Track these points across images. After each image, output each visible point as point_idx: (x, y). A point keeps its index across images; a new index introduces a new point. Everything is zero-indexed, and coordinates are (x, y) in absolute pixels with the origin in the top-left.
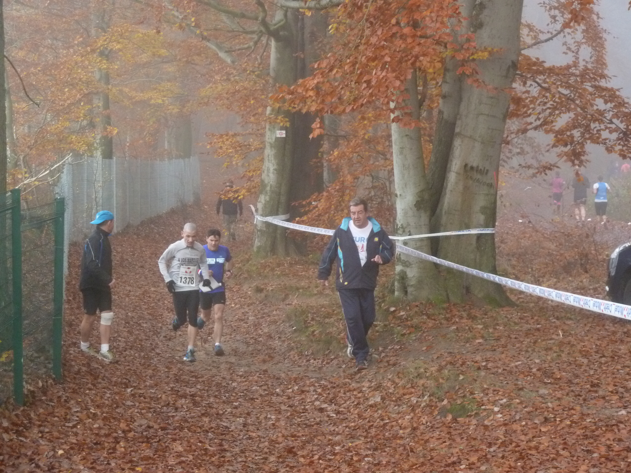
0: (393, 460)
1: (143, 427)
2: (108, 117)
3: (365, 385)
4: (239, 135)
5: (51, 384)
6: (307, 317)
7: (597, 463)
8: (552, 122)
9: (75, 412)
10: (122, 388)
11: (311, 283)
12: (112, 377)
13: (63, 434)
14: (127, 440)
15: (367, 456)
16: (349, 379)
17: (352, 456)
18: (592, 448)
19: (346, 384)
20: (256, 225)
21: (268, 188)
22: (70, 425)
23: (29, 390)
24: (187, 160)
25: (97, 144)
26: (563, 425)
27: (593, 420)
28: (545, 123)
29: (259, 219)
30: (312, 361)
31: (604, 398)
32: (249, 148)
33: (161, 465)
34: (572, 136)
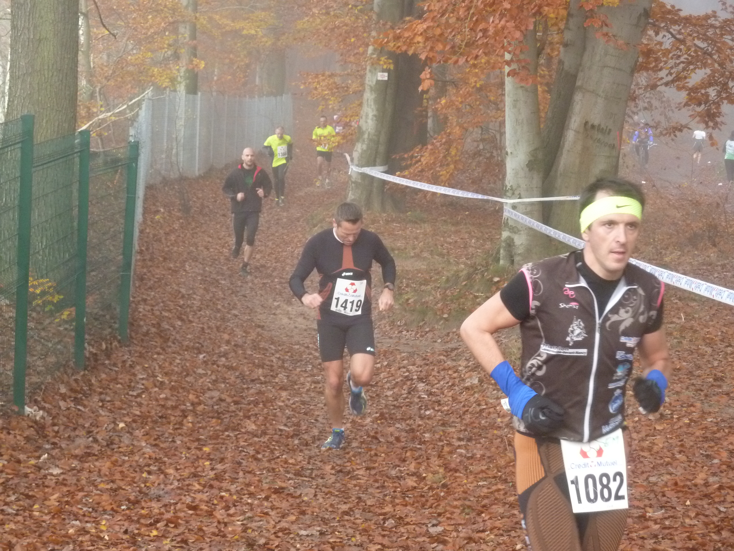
0: (488, 454)
1: (214, 400)
2: (195, 48)
3: (462, 364)
4: (336, 76)
5: (116, 346)
6: (402, 283)
7: (718, 471)
8: (686, 78)
9: (140, 379)
10: (194, 353)
11: (407, 243)
12: (183, 340)
13: (125, 403)
14: (196, 415)
15: (459, 447)
16: (444, 356)
17: (443, 446)
18: (713, 453)
19: (441, 362)
20: (350, 177)
21: (366, 136)
22: (135, 393)
23: (91, 353)
24: (279, 98)
25: (181, 77)
26: (681, 424)
27: (715, 420)
28: (678, 78)
29: (354, 169)
30: (404, 333)
31: (728, 394)
32: (346, 91)
33: (231, 445)
34: (707, 95)
